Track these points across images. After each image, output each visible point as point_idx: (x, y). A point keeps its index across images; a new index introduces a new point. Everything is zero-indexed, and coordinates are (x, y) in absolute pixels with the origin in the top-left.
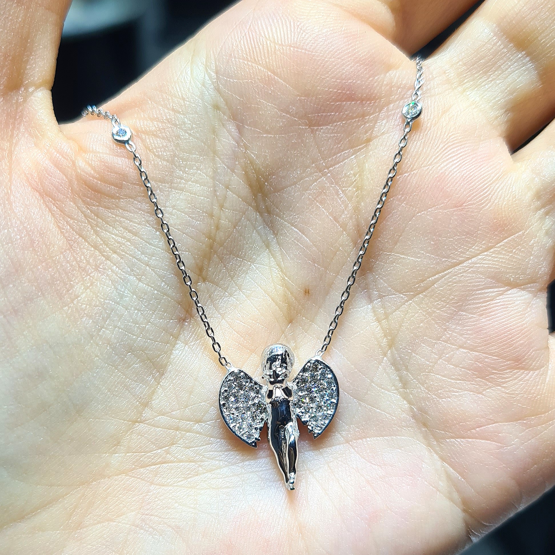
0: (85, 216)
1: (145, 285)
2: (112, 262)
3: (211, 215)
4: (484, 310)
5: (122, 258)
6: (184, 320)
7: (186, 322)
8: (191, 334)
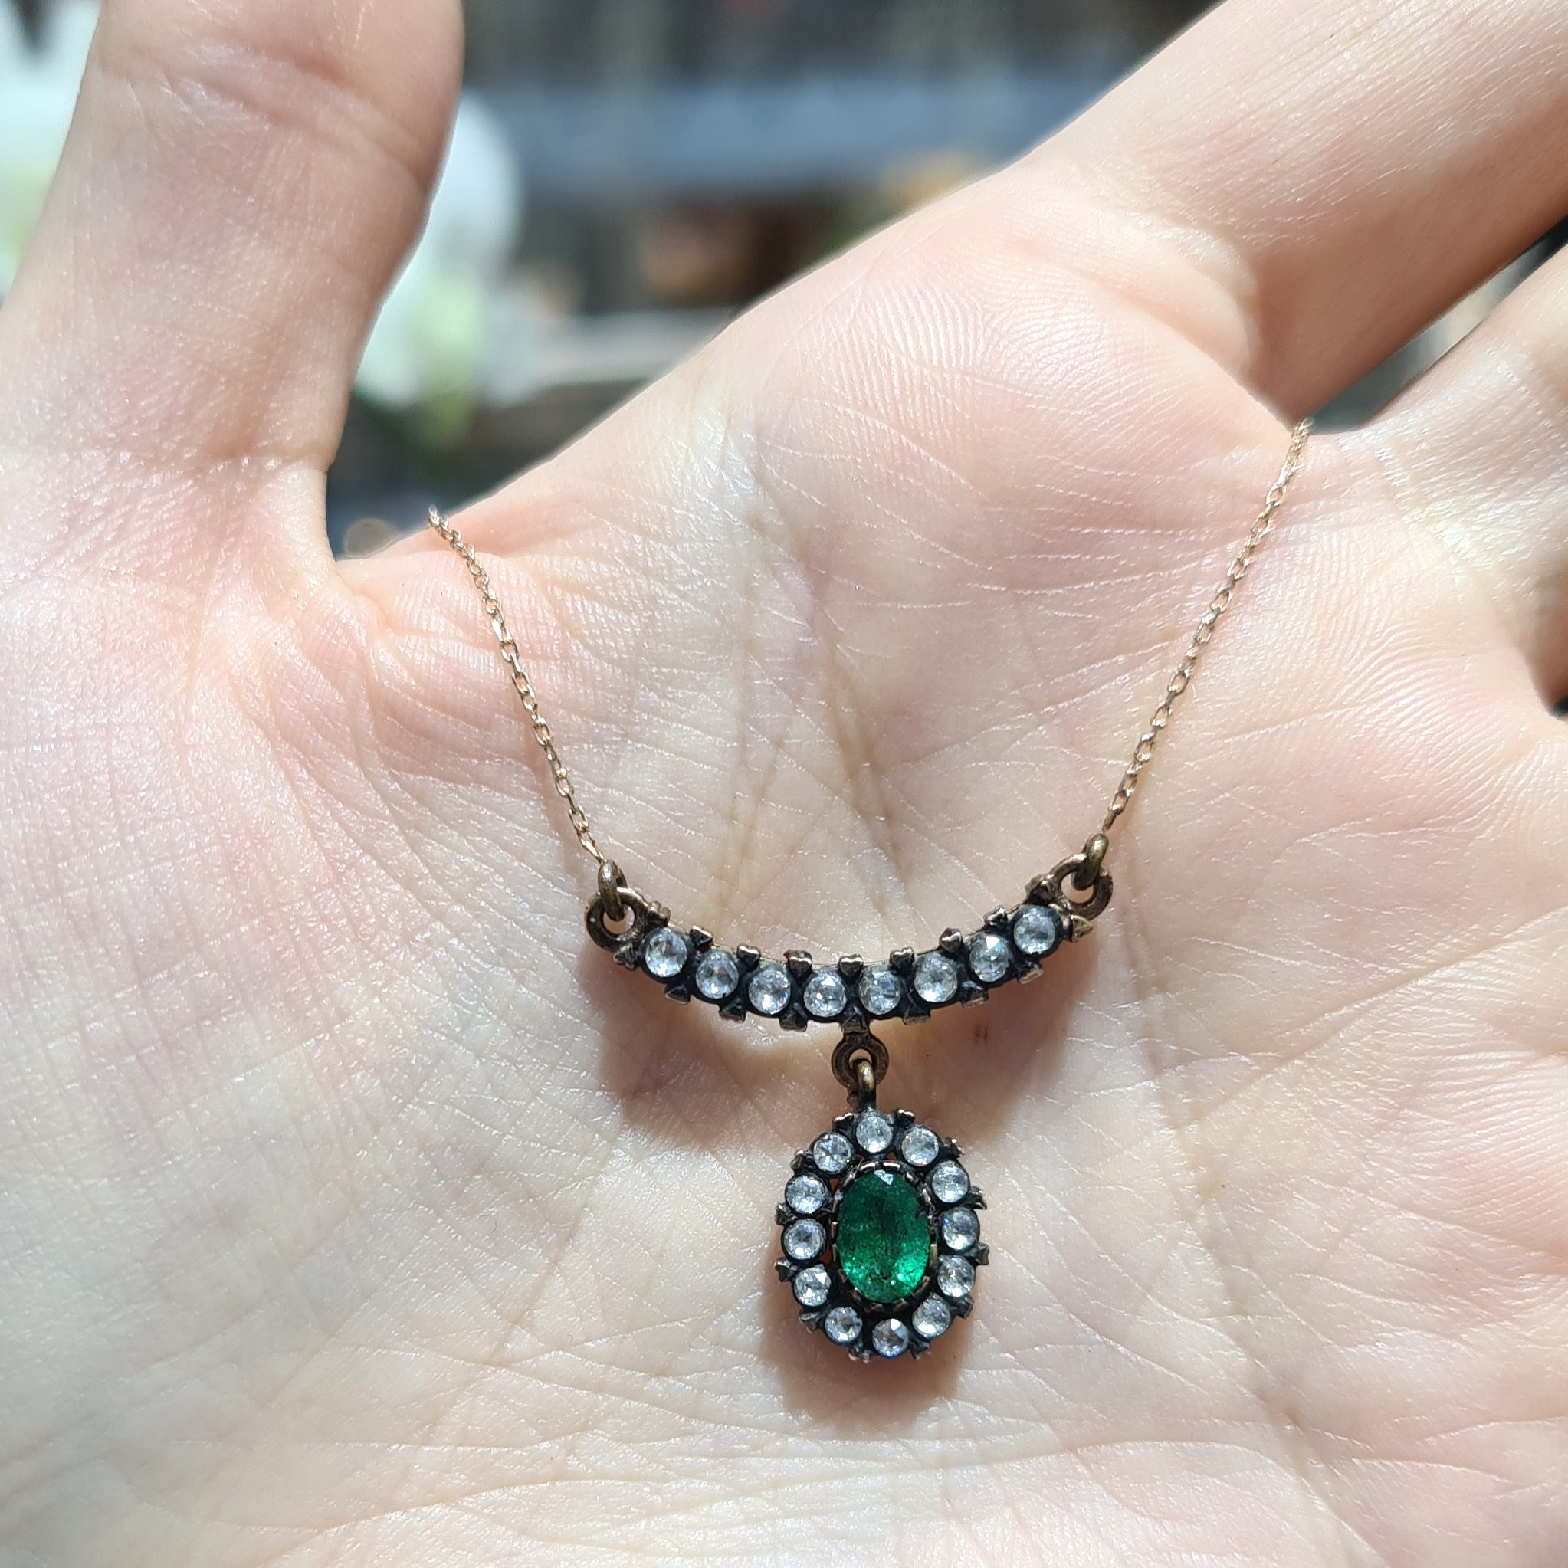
0: (385, 799)
2: (448, 927)
3: (731, 816)
4: (1472, 1108)
5: (477, 917)
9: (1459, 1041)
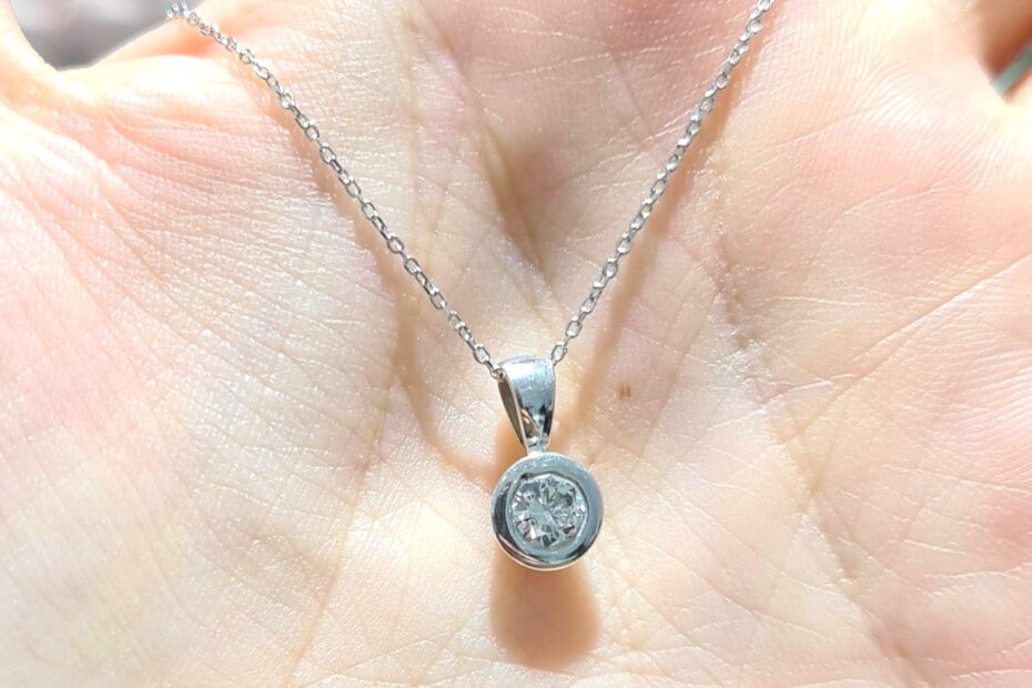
1: (278, 393)
6: (366, 467)
7: (370, 471)
8: (382, 495)
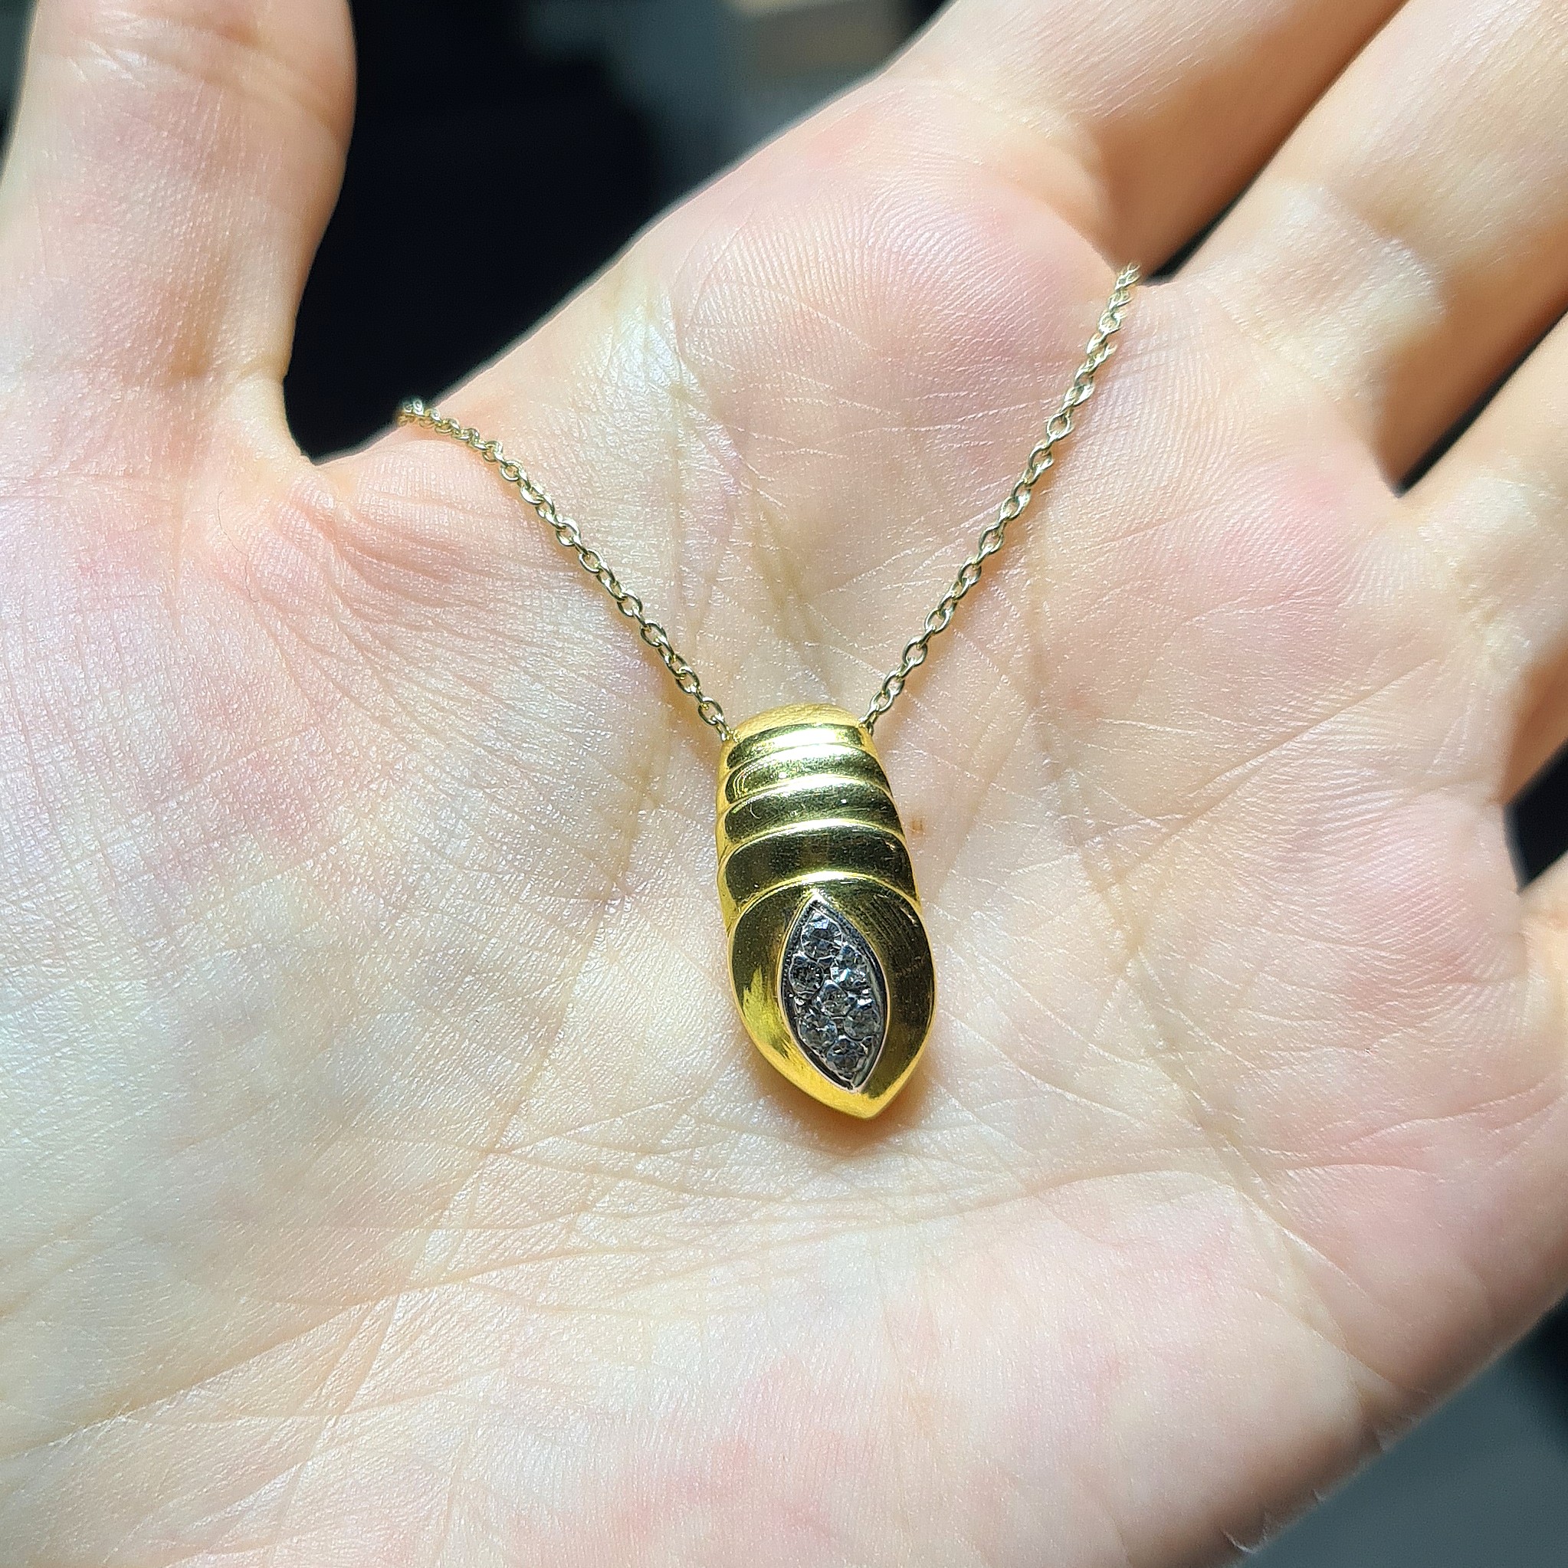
7: (613, 906)
9: (1345, 785)
